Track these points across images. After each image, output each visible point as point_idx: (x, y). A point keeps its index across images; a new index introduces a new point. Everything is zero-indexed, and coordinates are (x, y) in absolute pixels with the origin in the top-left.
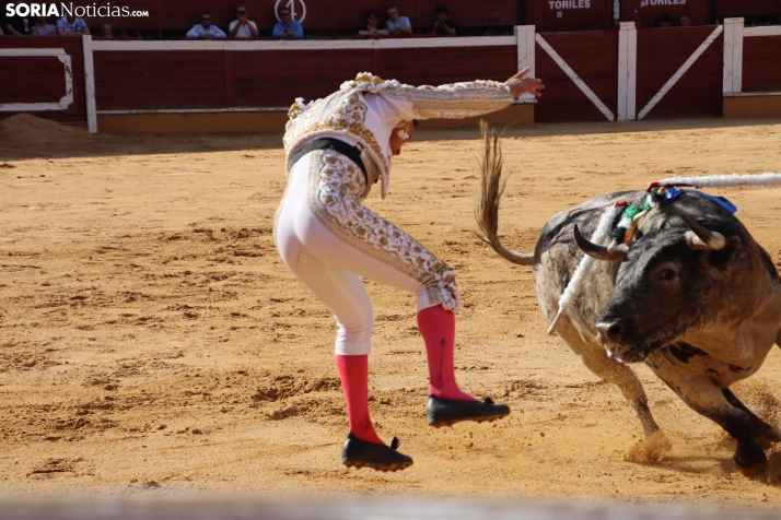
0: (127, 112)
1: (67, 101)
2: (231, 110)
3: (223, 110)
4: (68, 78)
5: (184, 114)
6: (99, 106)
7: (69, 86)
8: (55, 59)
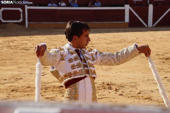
0: (34, 23)
1: (21, 20)
2: (59, 23)
3: (57, 23)
4: (22, 15)
5: (48, 24)
6: (29, 21)
7: (22, 17)
8: (18, 11)
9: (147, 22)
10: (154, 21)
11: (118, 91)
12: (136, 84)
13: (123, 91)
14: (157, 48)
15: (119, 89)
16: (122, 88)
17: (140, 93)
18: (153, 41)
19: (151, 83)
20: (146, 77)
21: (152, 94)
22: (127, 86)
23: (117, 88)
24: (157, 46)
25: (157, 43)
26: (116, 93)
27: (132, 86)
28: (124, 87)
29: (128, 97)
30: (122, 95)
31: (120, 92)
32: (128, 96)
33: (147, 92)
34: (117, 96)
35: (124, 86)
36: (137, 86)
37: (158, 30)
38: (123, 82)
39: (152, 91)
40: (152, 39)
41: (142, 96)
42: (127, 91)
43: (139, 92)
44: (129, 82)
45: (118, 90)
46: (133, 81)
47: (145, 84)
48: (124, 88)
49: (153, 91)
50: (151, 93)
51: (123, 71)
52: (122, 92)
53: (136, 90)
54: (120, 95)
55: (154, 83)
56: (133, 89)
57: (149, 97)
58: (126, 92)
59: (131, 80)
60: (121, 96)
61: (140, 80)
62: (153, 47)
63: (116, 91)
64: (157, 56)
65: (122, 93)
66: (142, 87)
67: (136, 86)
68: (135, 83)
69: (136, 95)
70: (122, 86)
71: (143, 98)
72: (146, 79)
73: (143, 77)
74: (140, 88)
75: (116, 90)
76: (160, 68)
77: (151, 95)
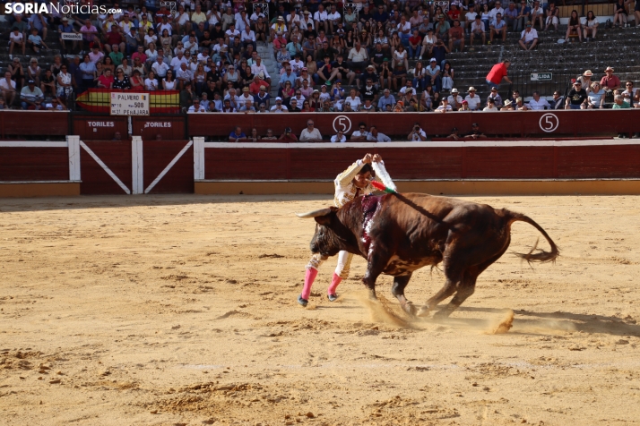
9: (128, 181)
10: (147, 179)
11: (47, 373)
12: (100, 349)
13: (63, 371)
14: (155, 249)
15: (51, 366)
16: (58, 363)
17: (108, 374)
18: (145, 231)
19: (137, 343)
20: (125, 328)
21: (141, 375)
22: (73, 357)
23: (44, 365)
24: (155, 245)
25: (155, 235)
26: (40, 379)
27: (89, 355)
28: (65, 360)
29: (77, 387)
30: (58, 382)
31: (53, 374)
32: (75, 383)
33: (127, 369)
34: (45, 386)
35: (66, 357)
36: (102, 354)
37: (158, 203)
38: (63, 346)
39: (140, 366)
40: (142, 225)
41: (115, 381)
42: (73, 369)
43: (105, 370)
44: (79, 345)
45: (47, 368)
46: (92, 341)
47: (124, 348)
48: (65, 362)
49: (142, 366)
50: (137, 371)
51: (64, 314)
52: (60, 373)
53: (97, 365)
54: (52, 383)
55: (146, 344)
56: (91, 365)
57: (131, 381)
58: (71, 374)
59: (85, 338)
60: (58, 385)
61: (110, 338)
62: (145, 246)
63: (40, 372)
64: (156, 271)
65: (59, 376)
66: (115, 357)
67: (99, 354)
68: (95, 346)
69: (97, 380)
70: (61, 357)
71: (115, 386)
72: (126, 334)
73: (119, 328)
74: (108, 361)
75: (43, 370)
76: (162, 303)
77: (136, 376)
